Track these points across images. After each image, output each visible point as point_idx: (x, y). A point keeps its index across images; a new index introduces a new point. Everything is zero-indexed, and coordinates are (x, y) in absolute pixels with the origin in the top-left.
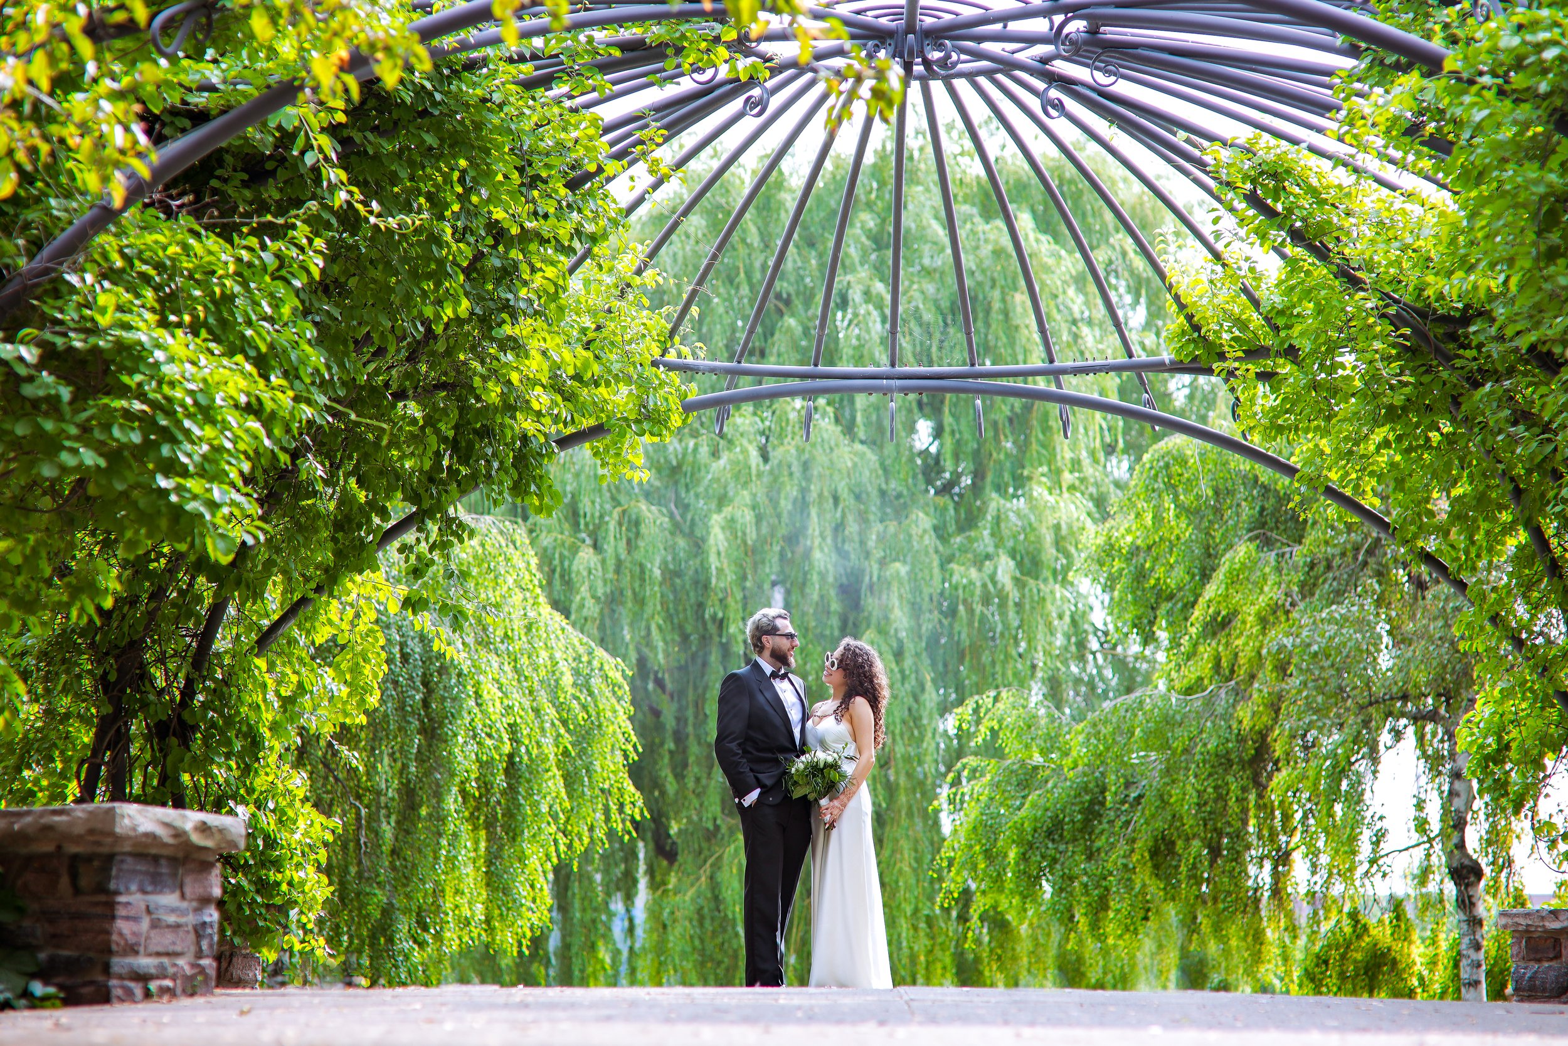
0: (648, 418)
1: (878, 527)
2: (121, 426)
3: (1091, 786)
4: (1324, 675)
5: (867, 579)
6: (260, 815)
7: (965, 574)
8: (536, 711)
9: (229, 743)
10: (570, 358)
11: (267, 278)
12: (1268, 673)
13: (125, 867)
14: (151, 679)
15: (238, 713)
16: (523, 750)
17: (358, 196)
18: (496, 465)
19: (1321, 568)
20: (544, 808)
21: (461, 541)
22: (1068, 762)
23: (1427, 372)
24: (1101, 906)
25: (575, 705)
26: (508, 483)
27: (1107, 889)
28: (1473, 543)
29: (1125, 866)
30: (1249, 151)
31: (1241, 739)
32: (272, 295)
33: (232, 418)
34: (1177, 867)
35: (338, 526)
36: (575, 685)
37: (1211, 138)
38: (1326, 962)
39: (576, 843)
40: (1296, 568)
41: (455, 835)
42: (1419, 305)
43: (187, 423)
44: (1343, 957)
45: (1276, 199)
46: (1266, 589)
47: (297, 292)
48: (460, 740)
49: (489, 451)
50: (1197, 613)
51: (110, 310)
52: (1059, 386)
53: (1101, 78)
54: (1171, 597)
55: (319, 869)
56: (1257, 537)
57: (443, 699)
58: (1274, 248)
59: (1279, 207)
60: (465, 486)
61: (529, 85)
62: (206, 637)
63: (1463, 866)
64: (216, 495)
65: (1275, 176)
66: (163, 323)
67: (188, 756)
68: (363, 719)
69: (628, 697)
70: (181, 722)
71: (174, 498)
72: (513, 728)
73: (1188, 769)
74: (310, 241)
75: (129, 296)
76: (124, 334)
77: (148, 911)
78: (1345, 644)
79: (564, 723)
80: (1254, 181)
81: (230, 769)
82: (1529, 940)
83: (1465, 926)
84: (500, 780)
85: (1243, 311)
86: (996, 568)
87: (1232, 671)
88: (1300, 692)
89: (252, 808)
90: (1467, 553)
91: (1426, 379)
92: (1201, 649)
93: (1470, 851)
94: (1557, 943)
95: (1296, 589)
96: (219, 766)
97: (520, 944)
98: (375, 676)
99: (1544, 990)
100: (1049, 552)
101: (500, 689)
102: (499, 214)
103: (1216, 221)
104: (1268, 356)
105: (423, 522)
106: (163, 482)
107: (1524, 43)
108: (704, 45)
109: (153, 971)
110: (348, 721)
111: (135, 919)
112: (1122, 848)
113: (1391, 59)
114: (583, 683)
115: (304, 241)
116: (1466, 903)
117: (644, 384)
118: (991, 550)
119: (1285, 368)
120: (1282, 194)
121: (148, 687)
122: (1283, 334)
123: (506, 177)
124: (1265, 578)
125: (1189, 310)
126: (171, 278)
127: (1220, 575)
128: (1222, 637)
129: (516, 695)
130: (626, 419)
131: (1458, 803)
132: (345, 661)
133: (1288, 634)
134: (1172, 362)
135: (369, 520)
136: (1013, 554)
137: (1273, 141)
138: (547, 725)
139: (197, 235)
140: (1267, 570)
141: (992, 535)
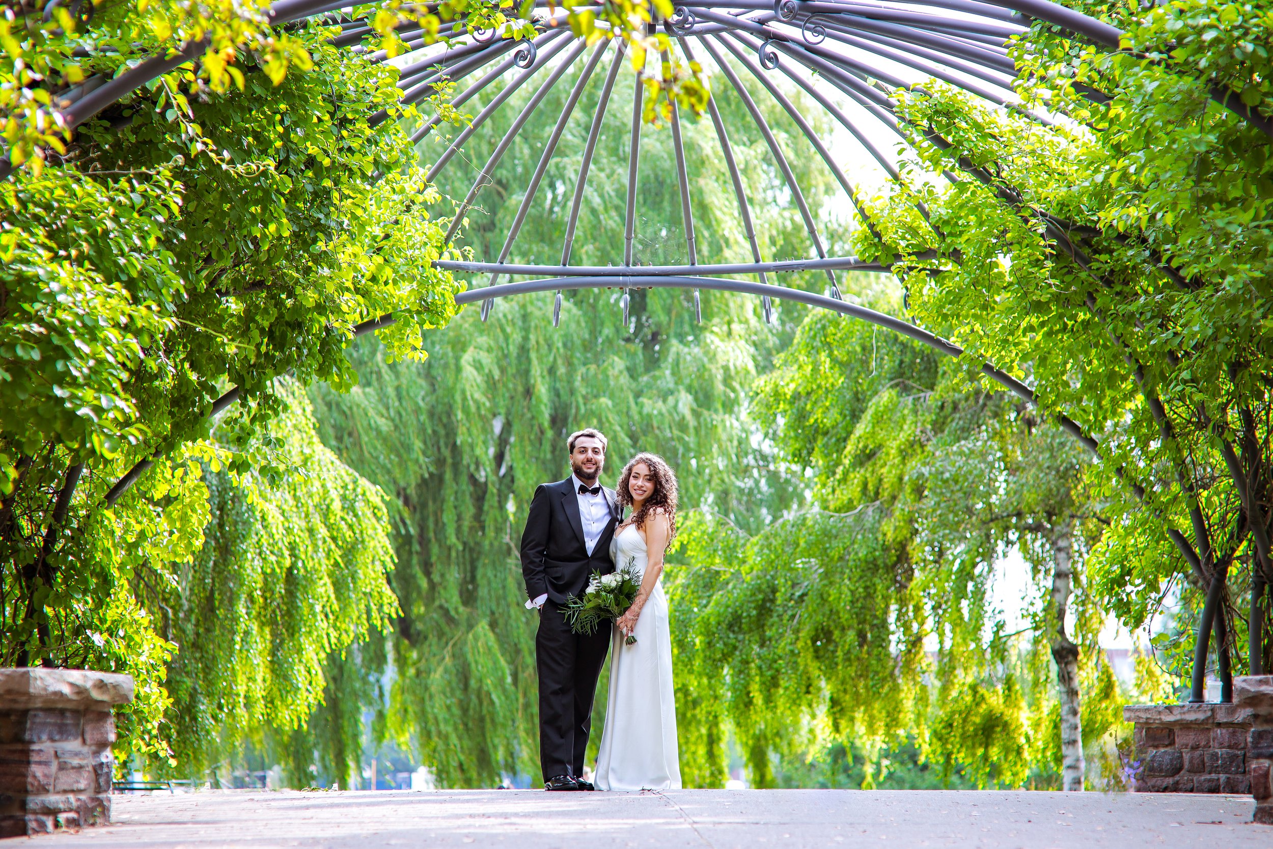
0: (427, 309)
1: (582, 370)
2: (23, 346)
3: (764, 587)
4: (955, 497)
5: (573, 411)
6: (112, 640)
7: (652, 406)
8: (311, 531)
9: (86, 581)
10: (368, 265)
11: (135, 215)
12: (907, 494)
13: (38, 720)
14: (19, 529)
15: (93, 557)
16: (300, 564)
17: (212, 146)
18: (305, 351)
19: (948, 409)
20: (318, 608)
21: (276, 414)
22: (745, 569)
23: (1070, 272)
24: (774, 683)
25: (343, 525)
26: (315, 366)
27: (778, 671)
28: (1101, 407)
29: (792, 651)
30: (926, 93)
31: (886, 549)
32: (140, 229)
33: (113, 335)
34: (834, 652)
35: (175, 402)
36: (343, 508)
37: (897, 84)
38: (951, 725)
39: (344, 637)
40: (929, 409)
41: (247, 633)
42: (1062, 217)
43: (78, 343)
44: (965, 720)
45: (948, 133)
46: (906, 427)
47: (160, 226)
48: (249, 556)
49: (300, 339)
50: (850, 448)
51: (11, 247)
52: (763, 281)
53: (811, 37)
54: (826, 433)
55: (160, 684)
56: (897, 385)
57: (236, 523)
58: (945, 172)
59: (950, 139)
60: (280, 367)
61: (339, 43)
62: (65, 495)
63: (1063, 648)
64: (104, 403)
65: (947, 114)
66: (55, 258)
67: (52, 594)
68: (190, 559)
69: (386, 518)
70: (45, 565)
71: (68, 405)
72: (293, 548)
73: (843, 573)
74: (171, 183)
75: (25, 235)
76: (24, 268)
77: (56, 755)
78: (970, 473)
79: (334, 539)
80: (930, 119)
81: (86, 603)
82: (1148, 730)
83: (1065, 697)
84: (280, 588)
85: (914, 221)
86: (677, 402)
87: (877, 493)
88: (934, 511)
89: (106, 636)
90: (1096, 416)
91: (1068, 278)
92: (852, 475)
93: (1068, 636)
94: (1171, 732)
95: (929, 427)
96: (78, 601)
97: (299, 720)
98: (201, 523)
99: (1161, 771)
100: (719, 387)
101: (283, 514)
102: (312, 150)
103: (900, 152)
104: (935, 256)
105: (245, 399)
106: (58, 392)
107: (1186, 25)
108: (485, 10)
109: (61, 806)
110: (178, 560)
111: (46, 763)
112: (789, 636)
113: (1056, 28)
114: (349, 506)
115: (167, 184)
116: (1066, 678)
117: (424, 282)
118: (671, 385)
119: (948, 266)
120: (953, 131)
121: (17, 536)
122: (949, 240)
123: (320, 120)
124: (904, 418)
125: (872, 220)
126: (56, 217)
127: (868, 416)
128: (869, 465)
129: (295, 519)
130: (409, 311)
131: (1058, 597)
132: (175, 510)
133: (925, 464)
134: (856, 262)
135: (201, 398)
136: (689, 389)
137: (945, 86)
138: (320, 543)
139: (78, 180)
140: (906, 412)
141: (673, 374)
